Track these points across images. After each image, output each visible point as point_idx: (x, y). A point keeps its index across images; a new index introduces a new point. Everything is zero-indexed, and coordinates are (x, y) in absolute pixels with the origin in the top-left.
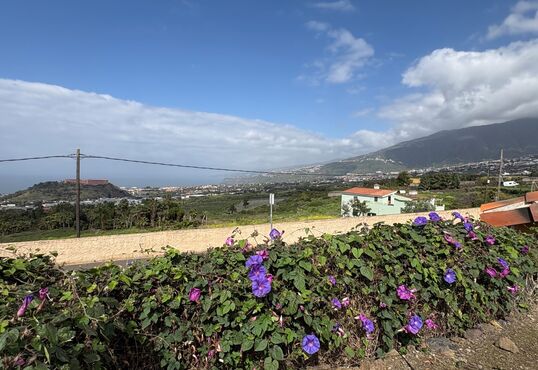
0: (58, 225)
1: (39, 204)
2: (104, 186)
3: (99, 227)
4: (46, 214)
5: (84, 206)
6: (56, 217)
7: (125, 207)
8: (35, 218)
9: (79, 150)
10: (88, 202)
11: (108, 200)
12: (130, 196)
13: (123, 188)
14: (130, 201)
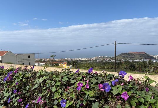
0: (125, 68)
1: (120, 60)
2: (144, 54)
3: (139, 70)
4: (122, 64)
5: (135, 62)
6: (124, 65)
7: (151, 64)
8: (119, 65)
9: (116, 41)
10: (137, 60)
11: (145, 60)
12: (155, 59)
13: (152, 55)
14: (154, 61)
